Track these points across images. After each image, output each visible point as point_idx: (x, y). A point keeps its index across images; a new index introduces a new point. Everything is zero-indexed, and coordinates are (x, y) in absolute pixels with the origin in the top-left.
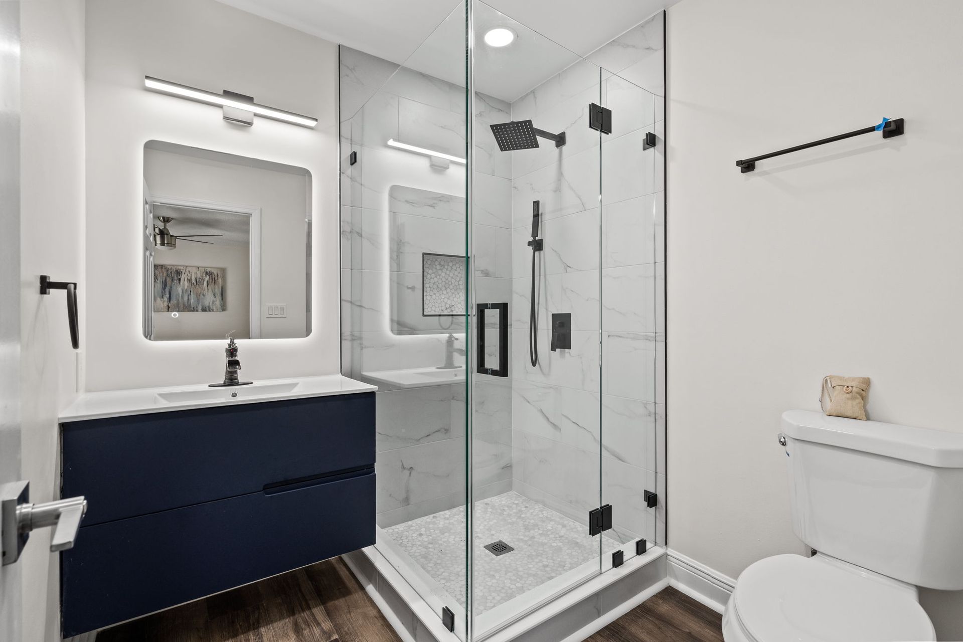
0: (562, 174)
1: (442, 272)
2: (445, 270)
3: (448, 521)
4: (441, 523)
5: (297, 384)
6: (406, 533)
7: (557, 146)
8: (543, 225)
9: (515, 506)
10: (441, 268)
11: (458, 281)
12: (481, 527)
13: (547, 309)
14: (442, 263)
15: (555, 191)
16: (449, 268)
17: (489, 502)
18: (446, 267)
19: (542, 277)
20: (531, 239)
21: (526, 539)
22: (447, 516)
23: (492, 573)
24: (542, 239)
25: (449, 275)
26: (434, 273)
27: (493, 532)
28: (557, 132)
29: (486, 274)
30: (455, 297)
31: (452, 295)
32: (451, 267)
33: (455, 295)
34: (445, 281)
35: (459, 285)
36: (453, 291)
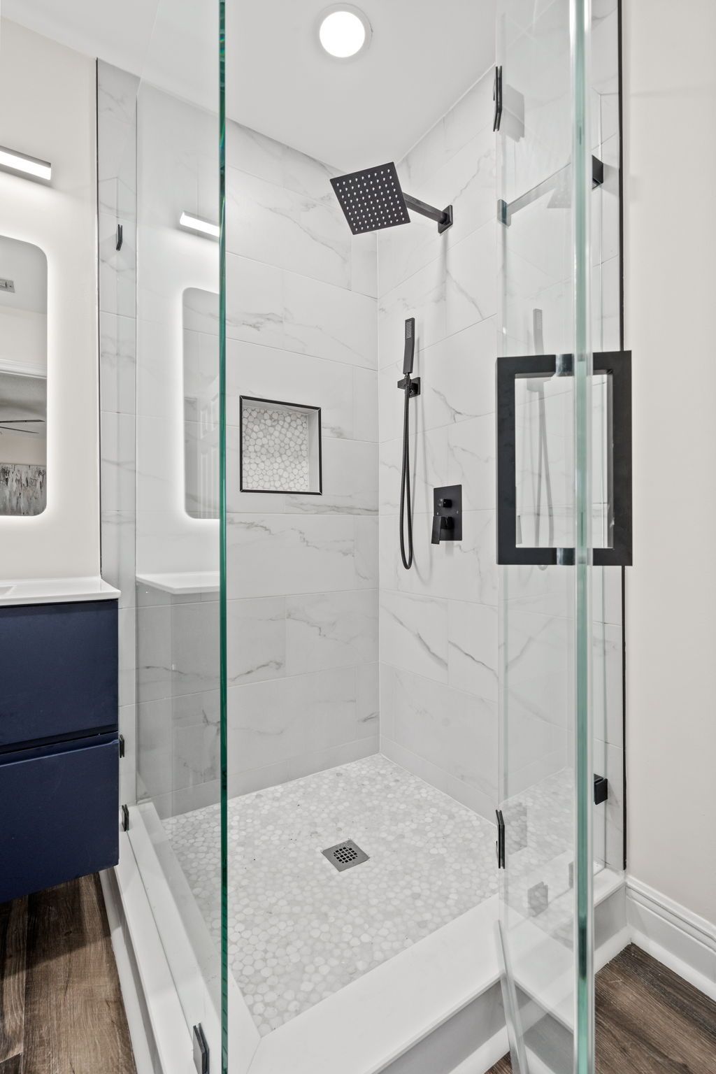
1: (275, 430)
3: (276, 804)
4: (267, 806)
10: (274, 424)
11: (300, 445)
12: (324, 815)
16: (286, 425)
17: (342, 772)
21: (391, 838)
22: (278, 795)
25: (285, 435)
26: (261, 430)
29: (339, 433)
31: (290, 465)
32: (289, 423)
33: (296, 465)
34: (279, 444)
35: (301, 450)
36: (292, 459)
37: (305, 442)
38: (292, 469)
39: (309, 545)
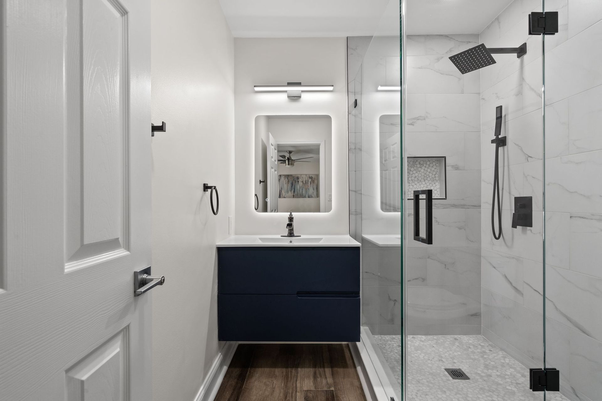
0: (523, 79)
1: (422, 169)
2: (423, 168)
3: (422, 343)
4: (417, 343)
5: (322, 238)
6: (390, 342)
7: (518, 57)
8: (506, 124)
9: (480, 347)
10: (421, 166)
11: (435, 175)
12: (446, 354)
13: (510, 193)
14: (422, 162)
15: (517, 95)
16: (427, 166)
17: (458, 338)
18: (425, 165)
19: (506, 168)
20: (494, 137)
21: (483, 374)
22: (423, 339)
23: (444, 389)
24: (506, 137)
25: (427, 171)
26: (414, 170)
27: (455, 361)
28: (517, 45)
29: (457, 168)
30: (432, 186)
31: (429, 185)
32: (429, 165)
33: (432, 184)
34: (424, 175)
35: (435, 177)
36: (430, 182)
37: (437, 173)
38: (431, 186)
39: (439, 224)
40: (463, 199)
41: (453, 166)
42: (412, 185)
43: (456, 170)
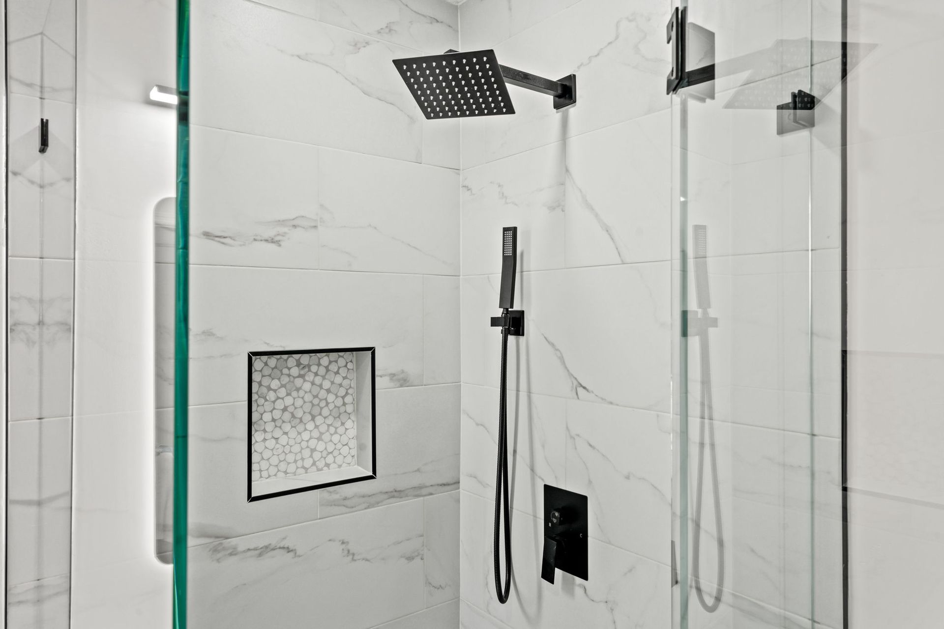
0: (567, 170)
1: (305, 381)
2: (310, 377)
7: (557, 106)
11: (343, 397)
14: (305, 361)
15: (552, 208)
16: (322, 371)
18: (314, 368)
20: (499, 312)
24: (523, 312)
25: (321, 386)
26: (282, 387)
28: (556, 76)
29: (403, 381)
30: (336, 433)
31: (328, 431)
32: (327, 368)
33: (336, 428)
34: (311, 402)
35: (344, 404)
36: (330, 421)
37: (350, 391)
38: (332, 435)
39: (356, 557)
40: (418, 470)
41: (392, 376)
42: (273, 437)
43: (401, 386)
